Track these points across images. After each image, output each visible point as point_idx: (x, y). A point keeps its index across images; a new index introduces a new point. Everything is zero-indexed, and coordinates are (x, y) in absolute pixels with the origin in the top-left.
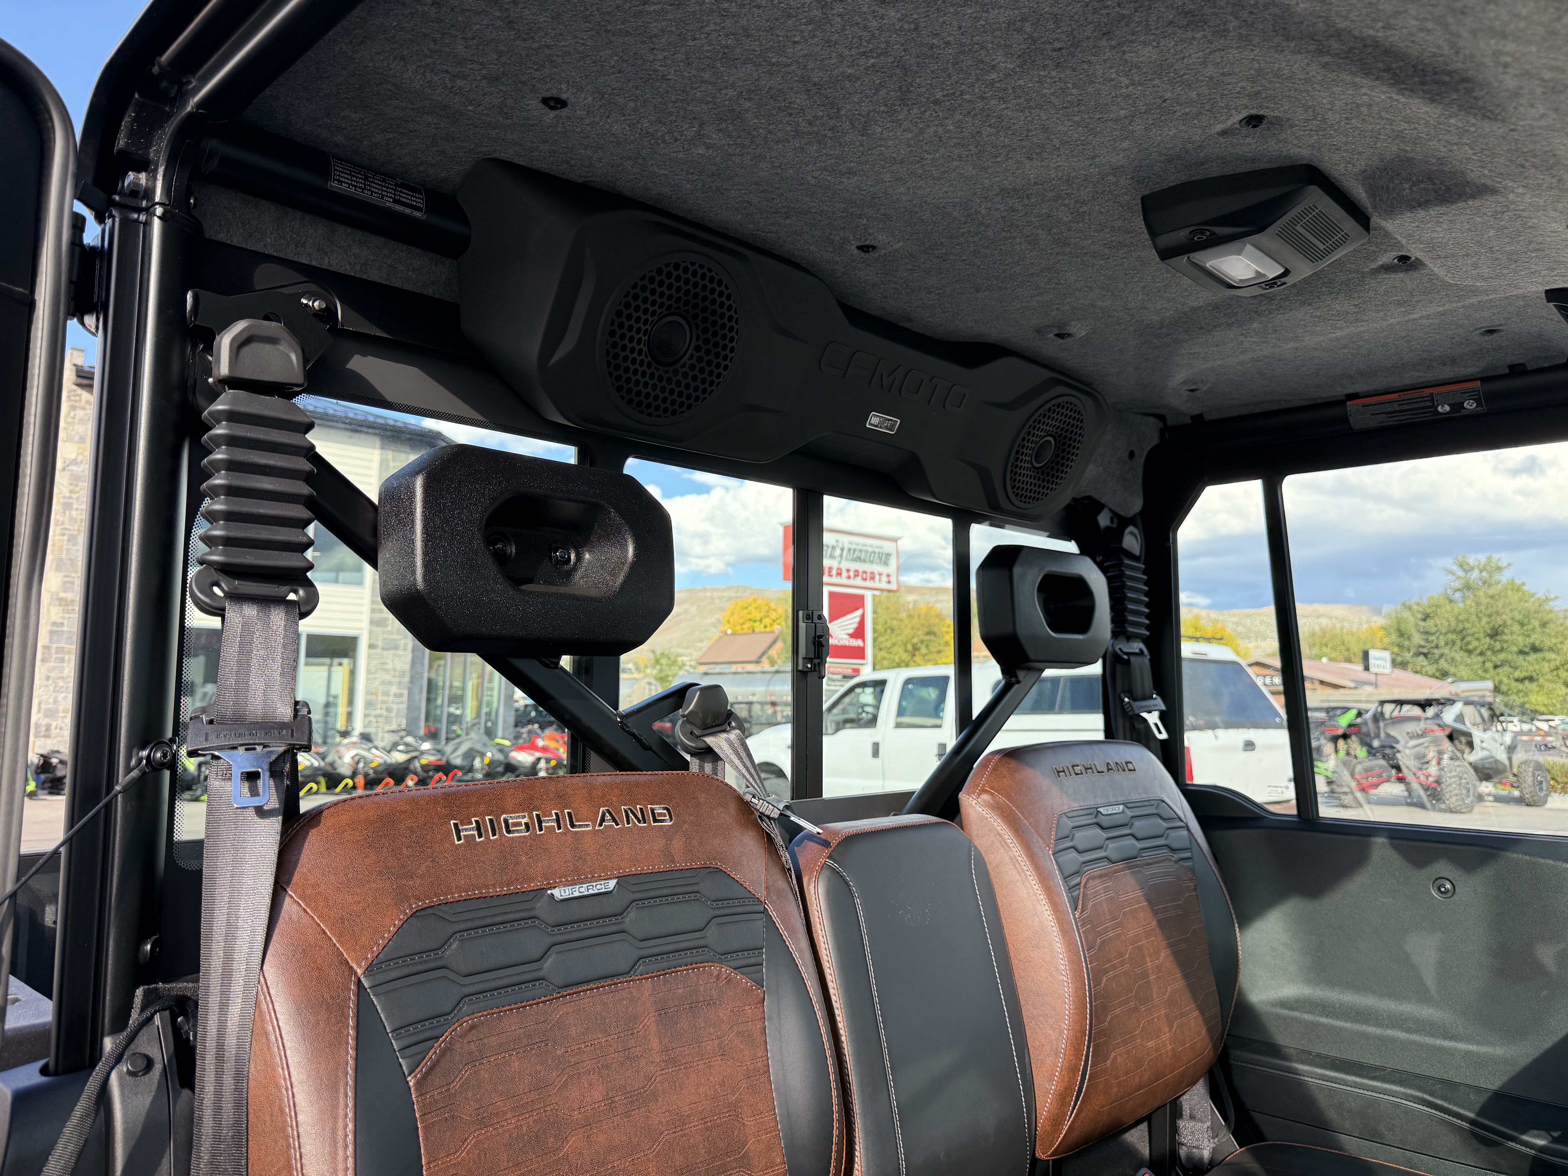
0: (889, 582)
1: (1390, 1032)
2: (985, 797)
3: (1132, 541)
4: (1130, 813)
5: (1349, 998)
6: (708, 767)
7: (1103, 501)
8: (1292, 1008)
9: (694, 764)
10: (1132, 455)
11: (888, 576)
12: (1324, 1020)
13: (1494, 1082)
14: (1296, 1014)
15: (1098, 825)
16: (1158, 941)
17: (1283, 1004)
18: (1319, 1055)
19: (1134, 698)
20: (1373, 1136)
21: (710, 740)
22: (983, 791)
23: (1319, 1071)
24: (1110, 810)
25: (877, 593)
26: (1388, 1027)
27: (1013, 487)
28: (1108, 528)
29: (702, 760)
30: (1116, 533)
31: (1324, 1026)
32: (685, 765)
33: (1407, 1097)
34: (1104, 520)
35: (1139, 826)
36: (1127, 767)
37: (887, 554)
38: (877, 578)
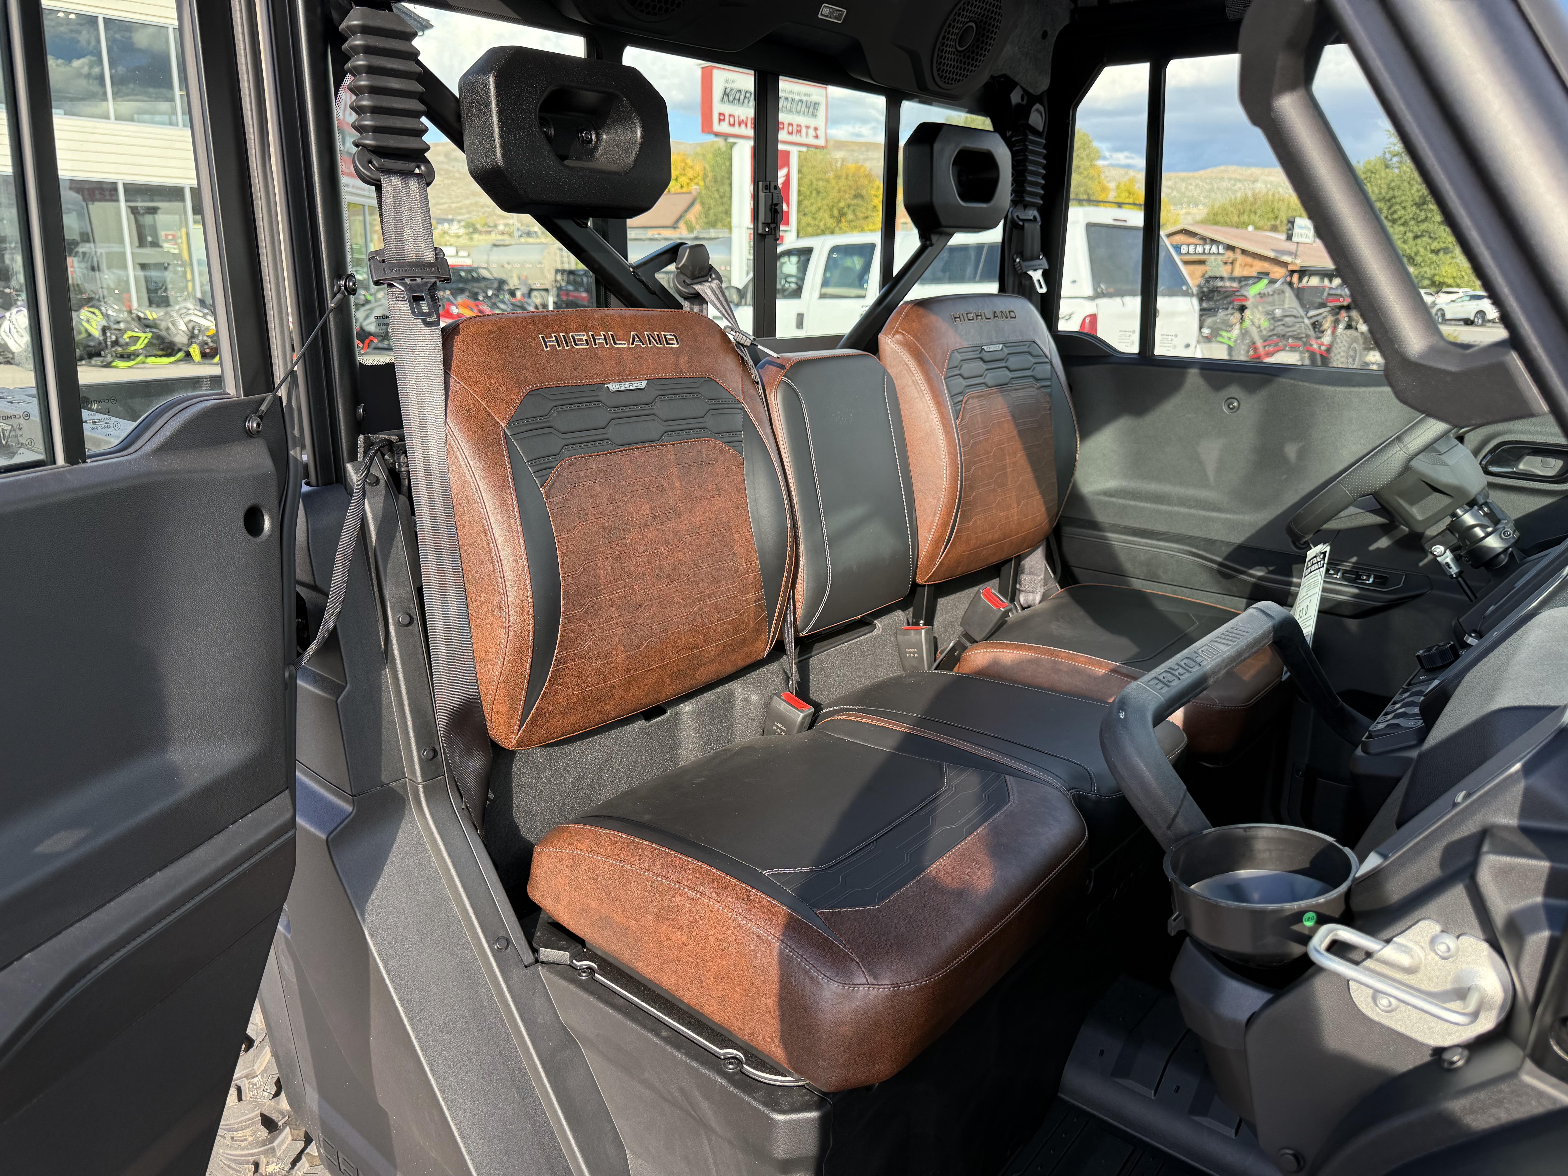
0: (817, 137)
1: (1176, 509)
2: (898, 336)
3: (1037, 119)
4: (1006, 351)
5: (1153, 487)
6: (696, 309)
7: (1016, 80)
8: (1111, 496)
9: (686, 305)
10: (1045, 35)
11: (816, 129)
12: (1132, 503)
13: (1238, 538)
14: (1114, 500)
15: (981, 359)
16: (1017, 445)
17: (1107, 493)
18: (1125, 528)
19: (1023, 259)
20: (1153, 578)
21: (698, 287)
22: (897, 332)
23: (1123, 537)
24: (992, 348)
25: (804, 149)
26: (1175, 505)
27: (939, 70)
28: (1018, 105)
29: (692, 303)
30: (1024, 110)
31: (1131, 507)
32: (680, 307)
33: (1179, 551)
34: (1015, 97)
35: (1013, 362)
36: (1010, 315)
37: (816, 103)
38: (804, 130)
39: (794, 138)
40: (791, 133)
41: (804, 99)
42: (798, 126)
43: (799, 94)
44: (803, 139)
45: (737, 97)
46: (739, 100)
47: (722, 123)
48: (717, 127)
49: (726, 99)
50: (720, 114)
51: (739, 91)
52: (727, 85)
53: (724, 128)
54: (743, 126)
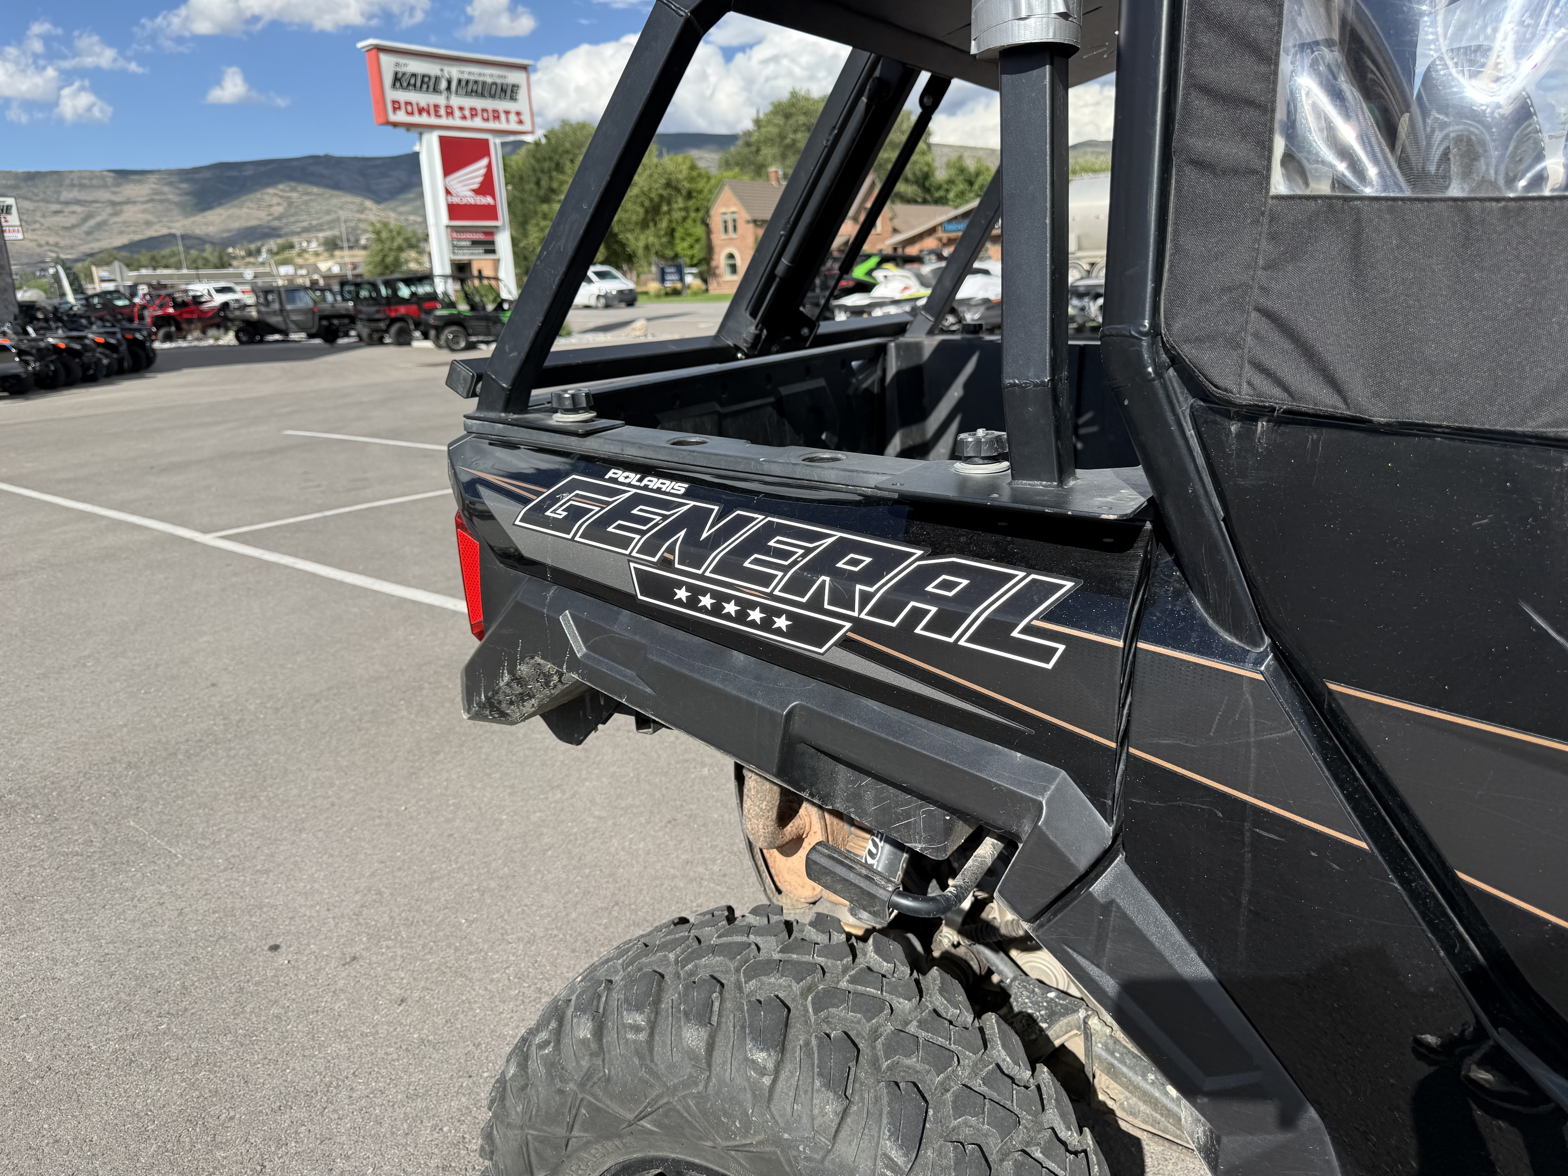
0: (520, 122)
11: (518, 114)
25: (506, 137)
37: (514, 86)
38: (503, 117)
39: (492, 125)
40: (487, 120)
41: (499, 81)
42: (494, 111)
43: (491, 76)
44: (502, 125)
45: (413, 81)
46: (415, 85)
47: (398, 112)
48: (393, 118)
49: (398, 84)
50: (394, 102)
51: (414, 75)
52: (398, 69)
53: (401, 117)
54: (425, 114)
